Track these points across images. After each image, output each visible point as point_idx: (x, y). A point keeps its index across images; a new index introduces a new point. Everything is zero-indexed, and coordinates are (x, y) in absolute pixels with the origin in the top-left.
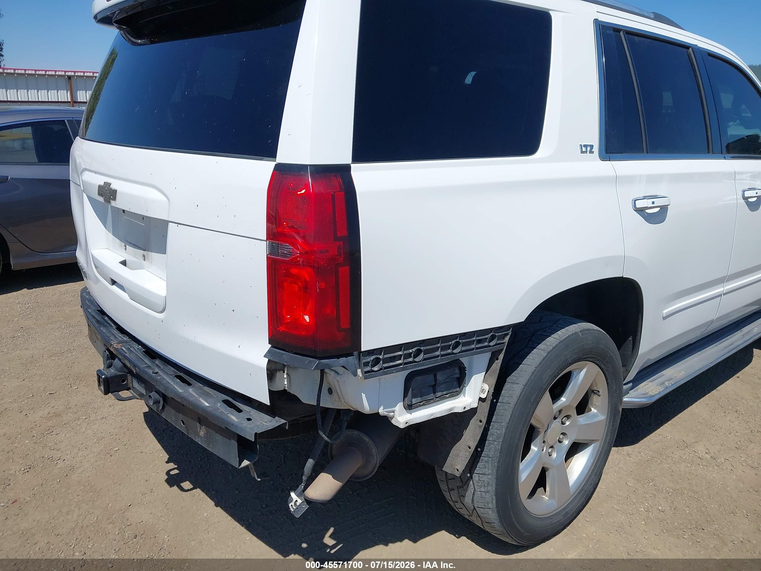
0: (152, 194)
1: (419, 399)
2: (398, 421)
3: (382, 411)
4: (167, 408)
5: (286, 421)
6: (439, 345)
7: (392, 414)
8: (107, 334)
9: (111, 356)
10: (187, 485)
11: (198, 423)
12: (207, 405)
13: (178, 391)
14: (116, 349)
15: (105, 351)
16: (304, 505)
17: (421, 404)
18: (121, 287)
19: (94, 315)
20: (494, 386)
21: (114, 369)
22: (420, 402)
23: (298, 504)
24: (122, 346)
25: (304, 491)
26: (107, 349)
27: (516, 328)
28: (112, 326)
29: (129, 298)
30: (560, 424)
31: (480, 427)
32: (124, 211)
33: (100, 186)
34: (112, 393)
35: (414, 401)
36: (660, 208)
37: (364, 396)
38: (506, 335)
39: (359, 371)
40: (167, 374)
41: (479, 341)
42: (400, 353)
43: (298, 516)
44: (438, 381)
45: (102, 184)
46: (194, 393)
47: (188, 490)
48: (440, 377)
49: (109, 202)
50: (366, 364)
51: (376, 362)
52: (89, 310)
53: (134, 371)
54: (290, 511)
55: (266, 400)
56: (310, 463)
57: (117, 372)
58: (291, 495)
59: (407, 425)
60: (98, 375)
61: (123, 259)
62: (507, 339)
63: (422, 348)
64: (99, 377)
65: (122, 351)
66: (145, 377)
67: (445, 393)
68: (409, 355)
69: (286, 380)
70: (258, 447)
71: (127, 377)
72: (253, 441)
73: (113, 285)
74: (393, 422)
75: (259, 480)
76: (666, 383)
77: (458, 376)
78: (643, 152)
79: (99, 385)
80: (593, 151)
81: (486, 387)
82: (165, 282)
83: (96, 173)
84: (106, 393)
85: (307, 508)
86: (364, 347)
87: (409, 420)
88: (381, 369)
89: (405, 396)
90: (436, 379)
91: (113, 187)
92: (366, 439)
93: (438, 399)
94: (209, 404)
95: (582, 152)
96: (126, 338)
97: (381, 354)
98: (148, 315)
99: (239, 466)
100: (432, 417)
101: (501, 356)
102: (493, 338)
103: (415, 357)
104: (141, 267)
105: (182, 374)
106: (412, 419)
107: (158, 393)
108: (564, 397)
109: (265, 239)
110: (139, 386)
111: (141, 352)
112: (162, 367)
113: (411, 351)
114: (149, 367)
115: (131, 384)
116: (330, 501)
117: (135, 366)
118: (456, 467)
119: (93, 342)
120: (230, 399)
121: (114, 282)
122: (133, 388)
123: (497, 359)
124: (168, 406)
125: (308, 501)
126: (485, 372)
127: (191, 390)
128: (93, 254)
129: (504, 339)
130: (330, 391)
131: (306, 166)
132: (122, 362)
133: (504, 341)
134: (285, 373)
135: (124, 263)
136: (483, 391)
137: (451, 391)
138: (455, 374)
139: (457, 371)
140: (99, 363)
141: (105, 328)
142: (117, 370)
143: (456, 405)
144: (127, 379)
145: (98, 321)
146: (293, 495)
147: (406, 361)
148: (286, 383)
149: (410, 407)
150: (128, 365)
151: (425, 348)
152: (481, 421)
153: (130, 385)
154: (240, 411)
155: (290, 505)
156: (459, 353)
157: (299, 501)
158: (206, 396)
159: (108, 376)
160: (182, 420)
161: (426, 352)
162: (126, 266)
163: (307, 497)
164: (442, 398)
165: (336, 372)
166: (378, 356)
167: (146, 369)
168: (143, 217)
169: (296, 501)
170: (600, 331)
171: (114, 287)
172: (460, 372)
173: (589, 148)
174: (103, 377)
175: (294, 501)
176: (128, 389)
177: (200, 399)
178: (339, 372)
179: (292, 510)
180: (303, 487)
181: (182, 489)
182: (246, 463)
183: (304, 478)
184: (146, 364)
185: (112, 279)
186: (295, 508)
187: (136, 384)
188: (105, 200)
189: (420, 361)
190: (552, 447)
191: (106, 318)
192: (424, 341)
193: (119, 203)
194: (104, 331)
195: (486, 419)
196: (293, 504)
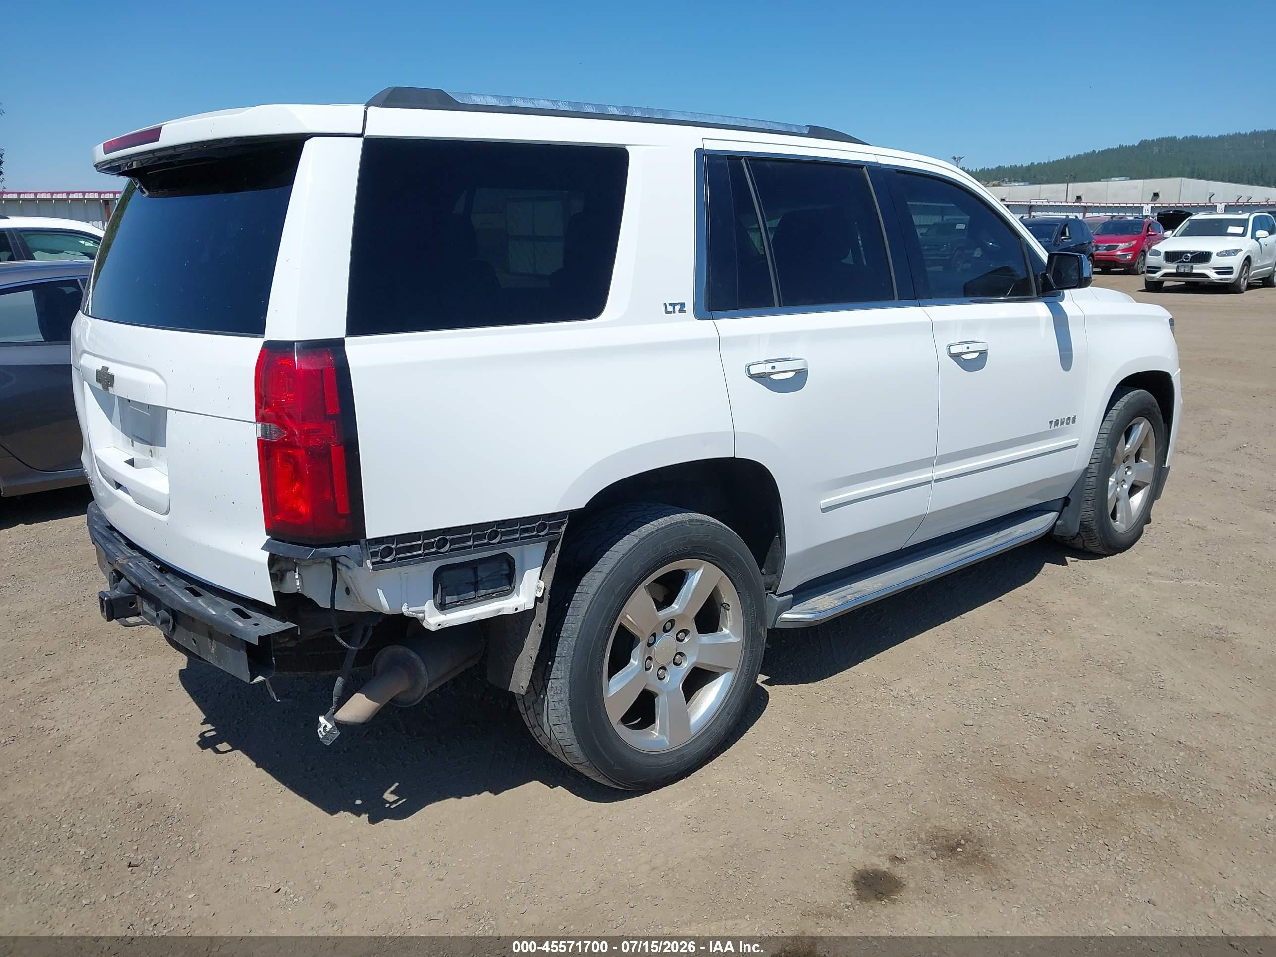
0: (150, 379)
1: (455, 598)
2: (429, 624)
3: (405, 610)
4: (180, 629)
5: (295, 625)
6: (470, 534)
7: (422, 615)
8: (113, 550)
9: (118, 576)
10: (224, 746)
11: (208, 639)
12: (214, 613)
13: (185, 602)
14: (121, 565)
15: (112, 573)
16: (335, 730)
17: (459, 603)
18: (126, 491)
19: (101, 531)
20: (551, 582)
21: (120, 590)
22: (458, 602)
23: (328, 729)
24: (128, 562)
25: (334, 714)
26: (114, 570)
27: (574, 516)
28: (121, 542)
29: (134, 502)
30: (674, 640)
31: (539, 631)
32: (129, 401)
33: (97, 371)
34: (117, 619)
35: (448, 600)
36: (794, 373)
37: (380, 592)
38: (563, 523)
39: (368, 563)
40: (176, 586)
41: (526, 530)
42: (419, 542)
43: (328, 744)
44: (479, 579)
45: (100, 368)
46: (202, 604)
47: (226, 752)
48: (482, 573)
49: (108, 390)
50: (375, 554)
51: (389, 551)
52: (95, 527)
53: (140, 587)
54: (320, 738)
55: (271, 601)
56: (340, 681)
57: (123, 593)
58: (319, 721)
59: (440, 627)
60: (100, 597)
61: (130, 457)
62: (563, 528)
63: (448, 538)
64: (102, 601)
65: (128, 567)
66: (151, 592)
67: (490, 591)
68: (431, 545)
69: (298, 581)
70: (274, 662)
71: (136, 599)
72: (257, 644)
73: (118, 489)
74: (424, 624)
75: (279, 701)
76: (848, 597)
77: (507, 572)
78: (774, 306)
79: (102, 611)
80: (685, 309)
81: (542, 584)
82: (167, 477)
83: (94, 355)
84: (109, 620)
85: (338, 734)
86: (370, 534)
87: (443, 622)
88: (394, 560)
89: (435, 593)
90: (476, 575)
91: (110, 371)
92: (413, 656)
93: (481, 599)
94: (215, 612)
95: (667, 312)
96: (135, 554)
97: (393, 544)
98: (153, 518)
99: (251, 681)
100: (474, 619)
101: (558, 549)
102: (544, 526)
103: (439, 548)
104: (148, 465)
105: (194, 587)
106: (446, 621)
107: (167, 612)
108: (677, 604)
109: (255, 421)
110: (149, 608)
111: (151, 567)
112: (172, 580)
113: (433, 540)
114: (156, 580)
115: (141, 608)
116: (363, 724)
117: (140, 581)
118: (521, 684)
119: (101, 566)
120: (242, 608)
121: (119, 486)
122: (145, 613)
123: (554, 552)
124: (180, 627)
125: (339, 725)
126: (541, 567)
127: (200, 601)
128: (97, 455)
129: (559, 527)
130: (348, 591)
131: (293, 342)
132: (129, 581)
133: (560, 531)
134: (297, 573)
135: (131, 462)
136: (538, 589)
137: (498, 589)
138: (503, 570)
139: (505, 566)
140: (104, 585)
141: (111, 544)
142: (123, 591)
143: (505, 606)
144: (137, 602)
145: (104, 537)
146: (322, 719)
147: (426, 551)
148: (298, 584)
149: (442, 607)
150: (134, 581)
151: (451, 537)
152: (540, 625)
153: (140, 610)
154: (249, 617)
155: (318, 731)
156: (498, 543)
157: (330, 726)
158: (214, 605)
159: (113, 597)
160: (193, 639)
161: (453, 542)
162: (133, 466)
163: (337, 720)
164: (488, 598)
165: (347, 566)
166: (390, 545)
167: (152, 583)
168: (148, 406)
169: (326, 726)
170: (717, 524)
171: (119, 491)
172: (510, 567)
173: (677, 308)
174: (106, 599)
175: (323, 725)
176: (138, 614)
177: (209, 610)
178: (350, 566)
179: (321, 737)
180: (334, 710)
181: (217, 752)
182: (260, 678)
183: (335, 699)
184: (154, 577)
185: (116, 482)
186: (324, 734)
187: (146, 607)
188: (103, 388)
189: (446, 552)
190: (664, 668)
191: (116, 534)
192: (449, 529)
193: (118, 390)
194: (110, 547)
195: (545, 622)
196: (322, 729)
